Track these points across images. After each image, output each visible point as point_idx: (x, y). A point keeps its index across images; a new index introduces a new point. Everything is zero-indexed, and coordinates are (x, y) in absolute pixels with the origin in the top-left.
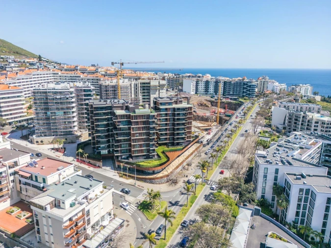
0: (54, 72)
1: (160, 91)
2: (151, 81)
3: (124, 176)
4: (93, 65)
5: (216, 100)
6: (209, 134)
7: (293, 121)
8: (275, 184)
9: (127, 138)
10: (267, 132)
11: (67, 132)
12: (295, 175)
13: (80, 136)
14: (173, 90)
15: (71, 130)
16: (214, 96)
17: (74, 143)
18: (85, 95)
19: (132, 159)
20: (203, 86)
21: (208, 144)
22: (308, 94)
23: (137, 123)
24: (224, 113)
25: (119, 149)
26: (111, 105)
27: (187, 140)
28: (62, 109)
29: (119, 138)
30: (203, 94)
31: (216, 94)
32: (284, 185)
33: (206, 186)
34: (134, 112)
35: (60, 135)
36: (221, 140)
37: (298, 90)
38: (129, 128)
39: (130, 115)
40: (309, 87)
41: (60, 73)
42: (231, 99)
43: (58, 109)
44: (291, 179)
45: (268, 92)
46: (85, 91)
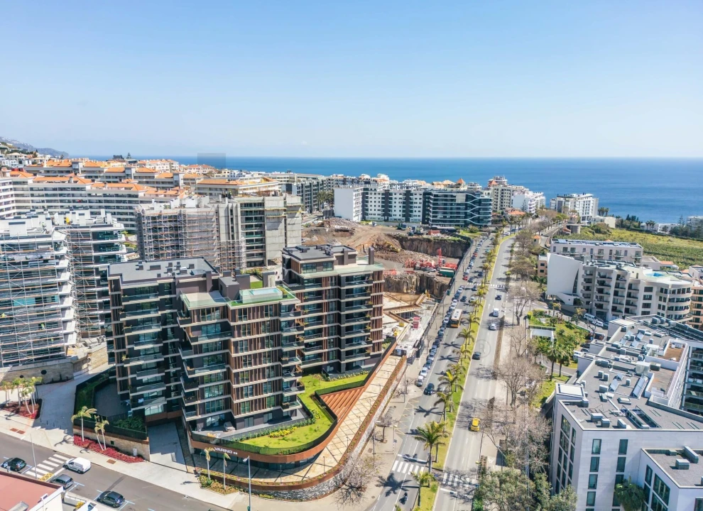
0: (16, 179)
1: (289, 221)
2: (267, 198)
3: (215, 484)
4: (118, 158)
5: (410, 234)
6: (415, 326)
7: (596, 286)
8: (619, 479)
9: (219, 371)
10: (541, 314)
11: (45, 351)
12: (668, 453)
13: (86, 360)
14: (311, 212)
15: (58, 345)
16: (405, 226)
17: (68, 380)
18: (98, 248)
19: (235, 426)
20: (377, 204)
21: (418, 354)
22: (590, 214)
23: (248, 329)
24: (436, 267)
25: (198, 402)
26: (172, 280)
27: (372, 353)
28: (30, 290)
29: (199, 374)
30: (379, 221)
31: (407, 220)
32: (642, 482)
33: (441, 489)
34: (238, 298)
35: (24, 363)
36: (444, 340)
37: (570, 205)
38: (226, 345)
39: (226, 308)
40: (591, 199)
41: (30, 182)
42: (443, 231)
43: (17, 291)
44: (662, 466)
45: (514, 214)
46: (96, 236)
